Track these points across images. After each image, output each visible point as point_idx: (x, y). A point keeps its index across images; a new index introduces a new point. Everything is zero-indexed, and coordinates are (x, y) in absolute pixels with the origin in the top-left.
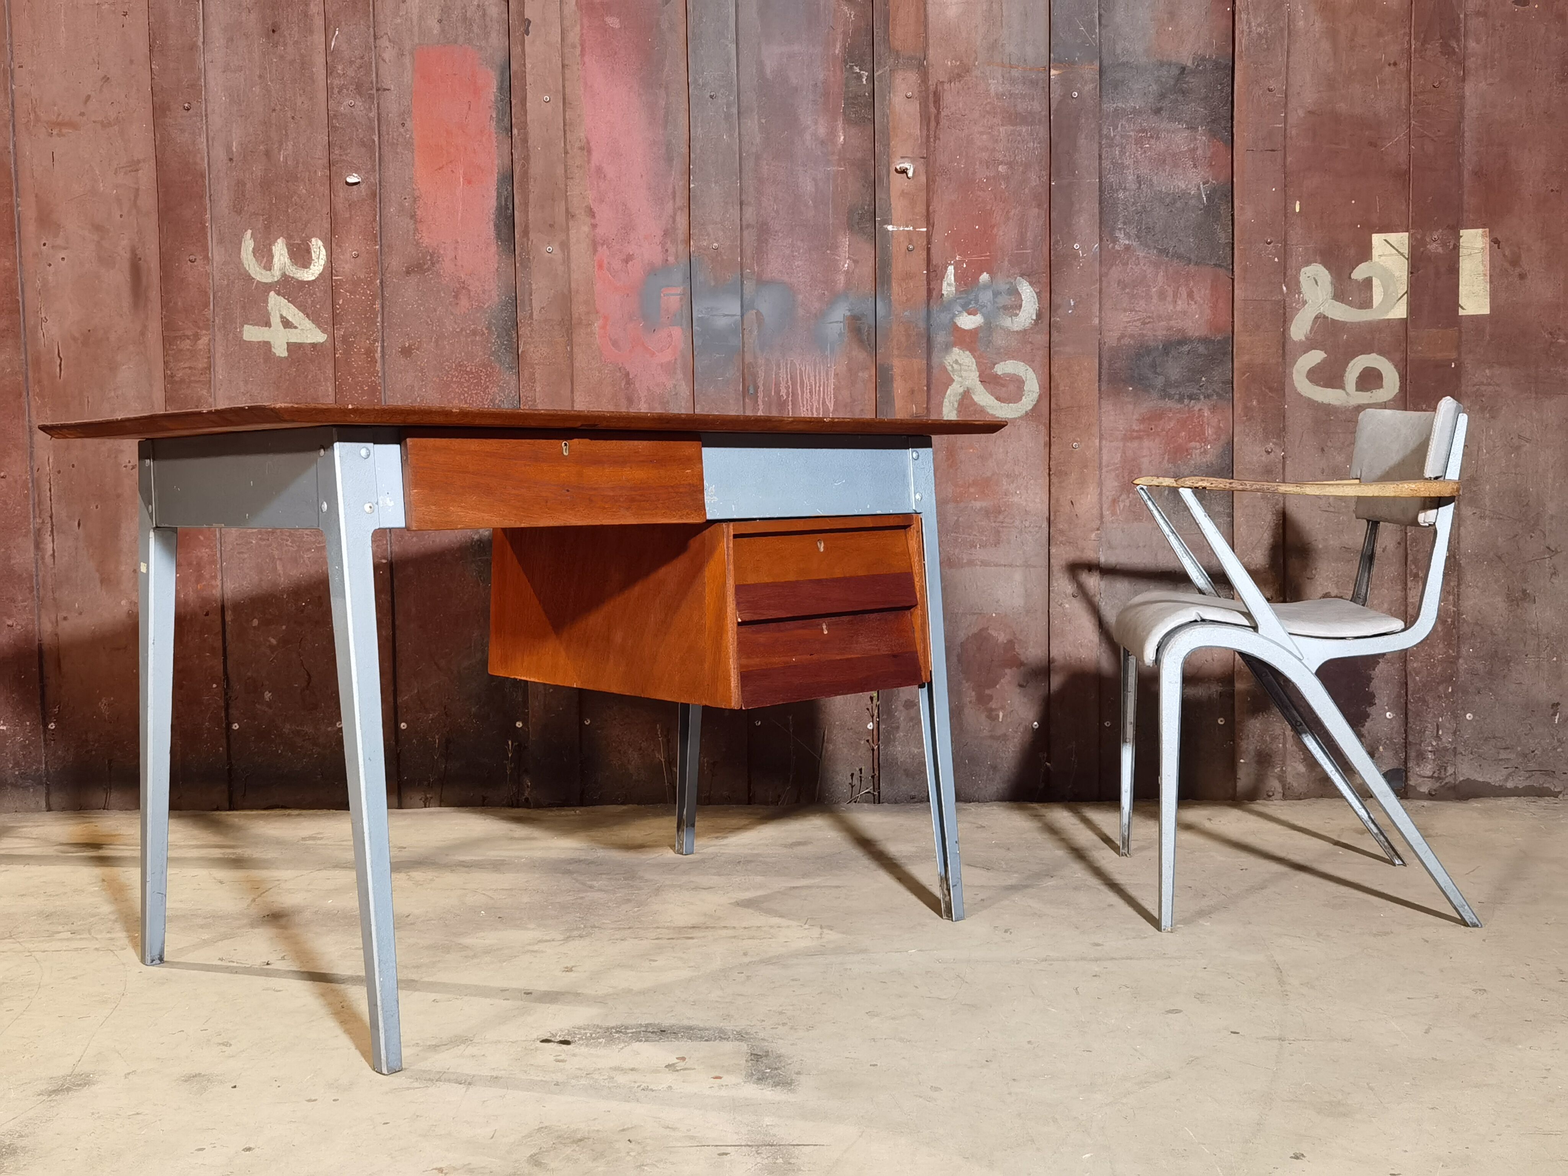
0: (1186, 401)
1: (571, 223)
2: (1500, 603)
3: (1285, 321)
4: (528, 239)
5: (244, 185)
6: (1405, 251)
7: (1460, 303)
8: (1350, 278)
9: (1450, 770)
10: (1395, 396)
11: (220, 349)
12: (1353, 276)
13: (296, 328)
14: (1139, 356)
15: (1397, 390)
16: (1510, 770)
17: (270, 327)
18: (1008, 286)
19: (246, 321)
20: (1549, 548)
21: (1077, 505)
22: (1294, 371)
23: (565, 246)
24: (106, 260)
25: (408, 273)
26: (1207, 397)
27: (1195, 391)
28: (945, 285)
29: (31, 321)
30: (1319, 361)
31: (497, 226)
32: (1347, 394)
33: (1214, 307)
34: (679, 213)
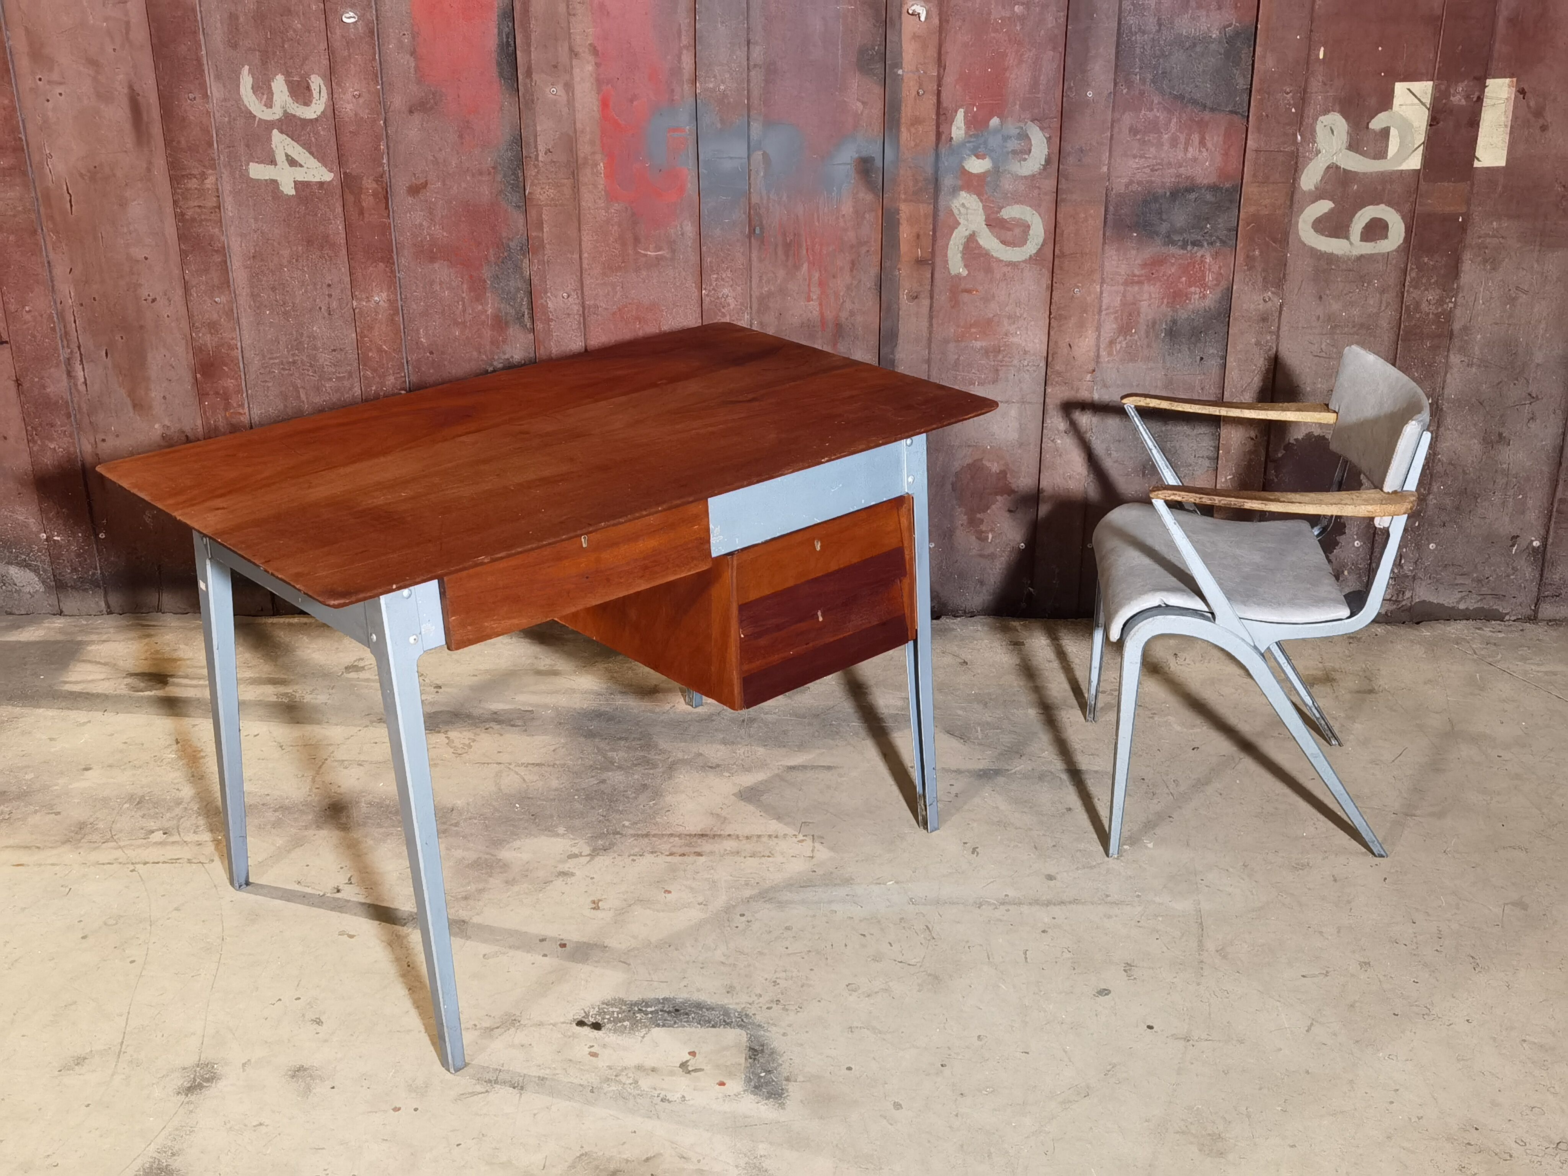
0: (1189, 248)
1: (575, 62)
2: (1476, 445)
3: (1296, 171)
4: (531, 80)
5: (237, 18)
6: (1427, 100)
7: (1477, 154)
8: (1367, 127)
9: (1408, 594)
10: (1399, 247)
11: (227, 187)
12: (1372, 126)
13: (301, 166)
14: (1145, 202)
15: (1401, 241)
16: (1464, 594)
17: (276, 165)
18: (1018, 131)
19: (251, 159)
20: (1530, 395)
21: (1074, 348)
22: (1300, 220)
23: (569, 87)
24: (105, 96)
25: (411, 112)
26: (1211, 244)
27: (1199, 238)
28: (954, 128)
29: (36, 158)
30: (1326, 211)
31: (499, 64)
32: (1351, 244)
33: (1226, 154)
34: (685, 52)
